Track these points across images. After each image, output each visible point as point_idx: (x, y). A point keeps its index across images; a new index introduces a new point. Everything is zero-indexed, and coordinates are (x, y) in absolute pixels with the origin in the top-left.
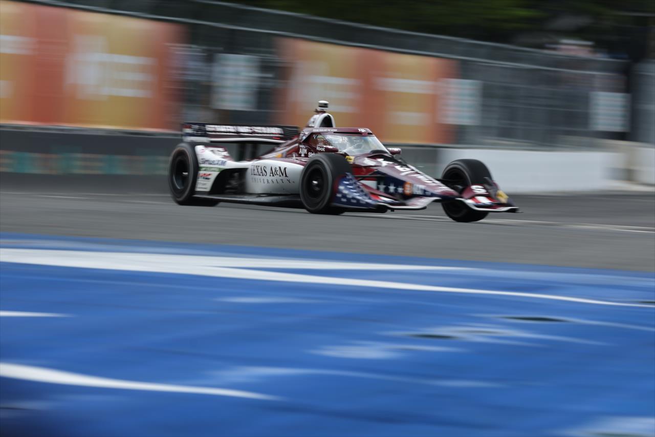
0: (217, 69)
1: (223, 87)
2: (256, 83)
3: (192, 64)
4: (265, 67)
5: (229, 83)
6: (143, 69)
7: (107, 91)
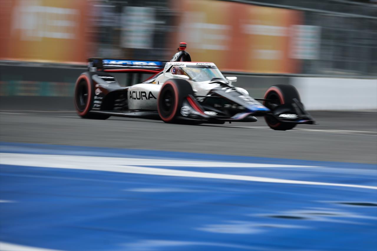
0: (124, 17)
1: (130, 31)
2: (153, 28)
3: (106, 14)
4: (159, 16)
5: (133, 28)
6: (68, 18)
7: (41, 34)
